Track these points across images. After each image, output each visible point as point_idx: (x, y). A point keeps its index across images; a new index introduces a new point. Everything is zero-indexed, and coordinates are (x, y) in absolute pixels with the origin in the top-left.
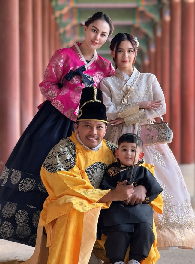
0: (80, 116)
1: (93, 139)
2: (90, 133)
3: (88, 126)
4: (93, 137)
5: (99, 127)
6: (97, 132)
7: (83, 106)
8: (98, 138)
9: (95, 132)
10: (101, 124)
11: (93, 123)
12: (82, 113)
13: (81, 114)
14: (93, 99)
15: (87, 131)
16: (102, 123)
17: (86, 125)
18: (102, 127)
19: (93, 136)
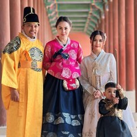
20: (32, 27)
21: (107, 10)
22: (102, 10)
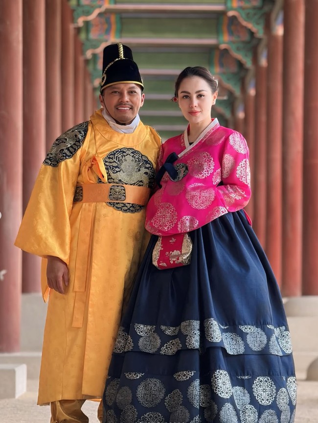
0: (104, 82)
1: (125, 109)
2: (120, 101)
3: (115, 92)
4: (124, 106)
5: (131, 92)
6: (130, 99)
7: (106, 69)
8: (132, 106)
9: (127, 98)
10: (133, 87)
11: (122, 86)
12: (105, 77)
13: (105, 79)
14: (118, 58)
15: (115, 99)
16: (134, 85)
17: (113, 92)
18: (135, 92)
19: (125, 104)
20: (121, 94)
21: (252, 92)
22: (237, 92)
